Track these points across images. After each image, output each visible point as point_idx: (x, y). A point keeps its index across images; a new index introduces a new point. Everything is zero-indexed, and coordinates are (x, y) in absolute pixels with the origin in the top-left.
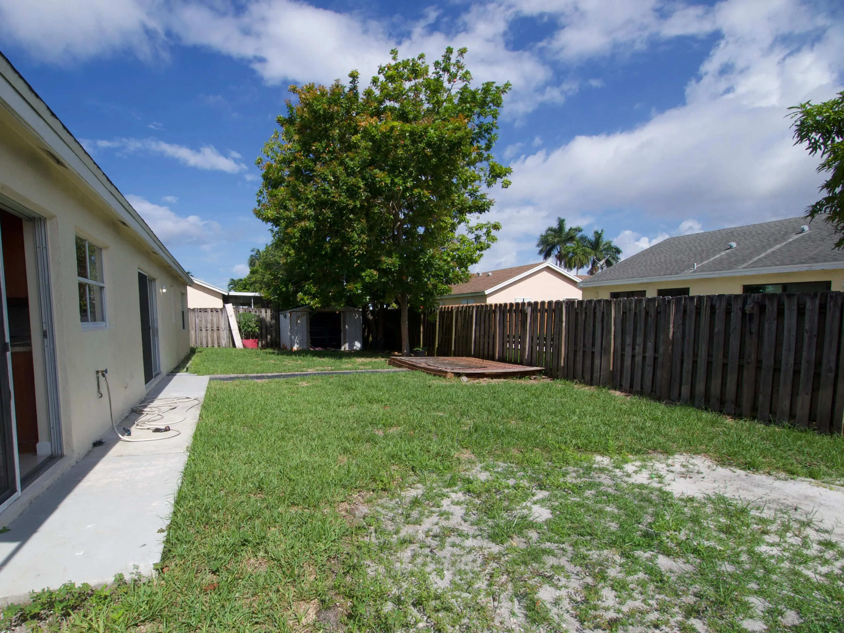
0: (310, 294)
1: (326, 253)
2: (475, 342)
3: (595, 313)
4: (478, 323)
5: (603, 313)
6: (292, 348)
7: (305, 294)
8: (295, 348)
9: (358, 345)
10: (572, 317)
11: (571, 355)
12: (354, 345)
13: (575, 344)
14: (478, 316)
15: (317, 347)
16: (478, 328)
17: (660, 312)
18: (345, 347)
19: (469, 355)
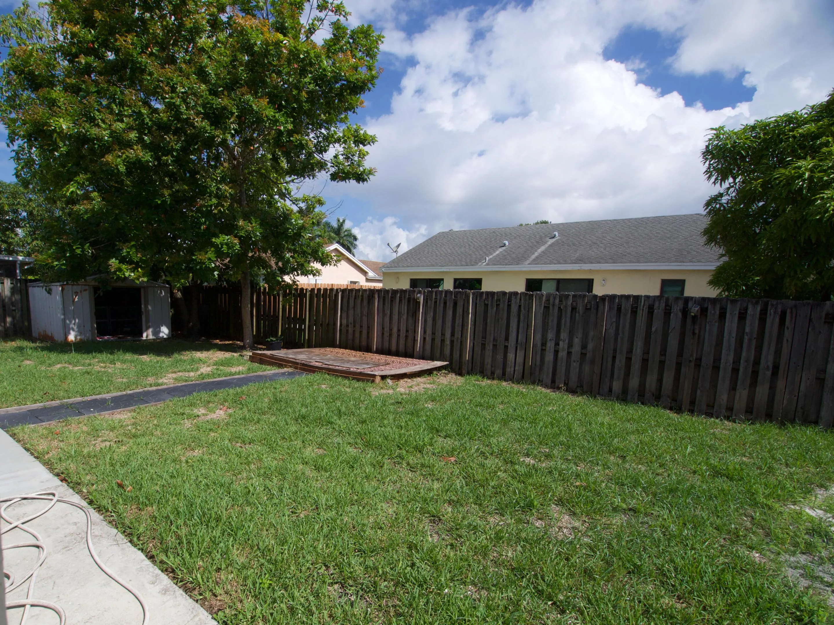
0: (131, 262)
1: (164, 202)
2: (341, 330)
3: (509, 306)
4: (345, 308)
5: (520, 306)
6: (66, 338)
7: (123, 260)
8: (72, 337)
9: (165, 331)
10: (481, 309)
11: (478, 349)
12: (160, 331)
13: (484, 337)
14: (345, 300)
15: (106, 335)
16: (345, 315)
17: (590, 309)
18: (148, 335)
19: (333, 345)
